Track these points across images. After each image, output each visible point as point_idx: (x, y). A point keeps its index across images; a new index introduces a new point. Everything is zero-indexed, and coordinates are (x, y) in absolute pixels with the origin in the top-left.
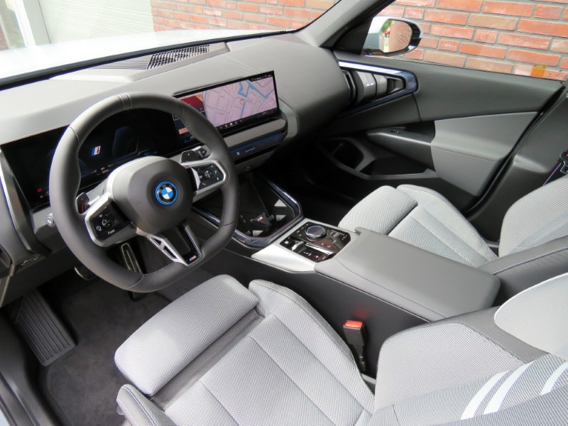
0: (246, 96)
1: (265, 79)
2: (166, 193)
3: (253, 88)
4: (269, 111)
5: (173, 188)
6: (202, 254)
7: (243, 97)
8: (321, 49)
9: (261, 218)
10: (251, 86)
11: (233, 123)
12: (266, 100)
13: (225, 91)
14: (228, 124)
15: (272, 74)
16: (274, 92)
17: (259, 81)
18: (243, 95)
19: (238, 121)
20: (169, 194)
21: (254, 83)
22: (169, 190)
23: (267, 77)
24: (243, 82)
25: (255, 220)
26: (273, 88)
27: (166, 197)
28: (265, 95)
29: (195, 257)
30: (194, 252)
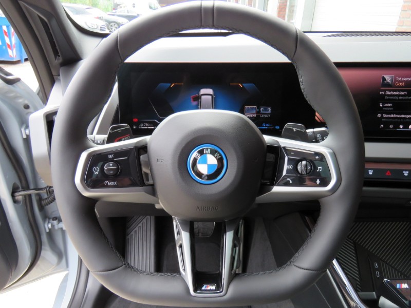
2: (205, 162)
5: (220, 160)
6: (231, 291)
9: (405, 286)
20: (210, 166)
22: (212, 160)
25: (393, 282)
27: (203, 169)
29: (213, 287)
30: (215, 279)
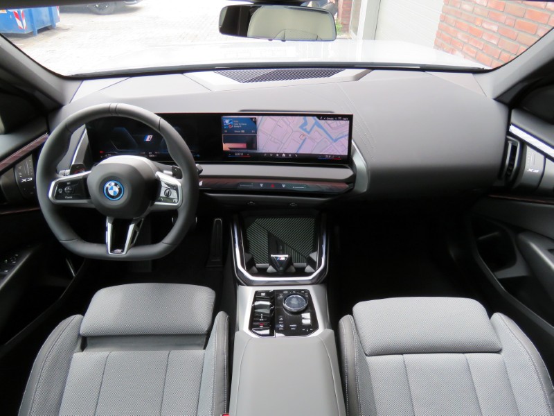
0: (309, 133)
1: (338, 122)
2: (112, 189)
3: (320, 126)
4: (336, 156)
5: (120, 189)
6: (127, 252)
7: (305, 133)
8: (494, 101)
10: (316, 124)
11: (287, 154)
12: (334, 144)
13: (284, 121)
14: (281, 154)
15: (350, 118)
16: (347, 138)
17: (329, 122)
18: (305, 130)
19: (293, 155)
20: (115, 192)
21: (322, 122)
23: (342, 119)
24: (308, 118)
26: (347, 132)
28: (334, 138)
